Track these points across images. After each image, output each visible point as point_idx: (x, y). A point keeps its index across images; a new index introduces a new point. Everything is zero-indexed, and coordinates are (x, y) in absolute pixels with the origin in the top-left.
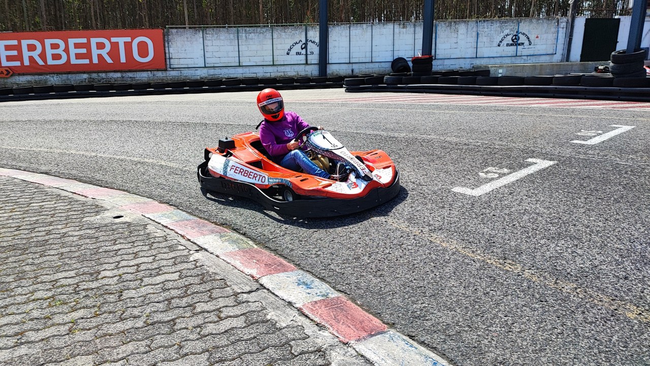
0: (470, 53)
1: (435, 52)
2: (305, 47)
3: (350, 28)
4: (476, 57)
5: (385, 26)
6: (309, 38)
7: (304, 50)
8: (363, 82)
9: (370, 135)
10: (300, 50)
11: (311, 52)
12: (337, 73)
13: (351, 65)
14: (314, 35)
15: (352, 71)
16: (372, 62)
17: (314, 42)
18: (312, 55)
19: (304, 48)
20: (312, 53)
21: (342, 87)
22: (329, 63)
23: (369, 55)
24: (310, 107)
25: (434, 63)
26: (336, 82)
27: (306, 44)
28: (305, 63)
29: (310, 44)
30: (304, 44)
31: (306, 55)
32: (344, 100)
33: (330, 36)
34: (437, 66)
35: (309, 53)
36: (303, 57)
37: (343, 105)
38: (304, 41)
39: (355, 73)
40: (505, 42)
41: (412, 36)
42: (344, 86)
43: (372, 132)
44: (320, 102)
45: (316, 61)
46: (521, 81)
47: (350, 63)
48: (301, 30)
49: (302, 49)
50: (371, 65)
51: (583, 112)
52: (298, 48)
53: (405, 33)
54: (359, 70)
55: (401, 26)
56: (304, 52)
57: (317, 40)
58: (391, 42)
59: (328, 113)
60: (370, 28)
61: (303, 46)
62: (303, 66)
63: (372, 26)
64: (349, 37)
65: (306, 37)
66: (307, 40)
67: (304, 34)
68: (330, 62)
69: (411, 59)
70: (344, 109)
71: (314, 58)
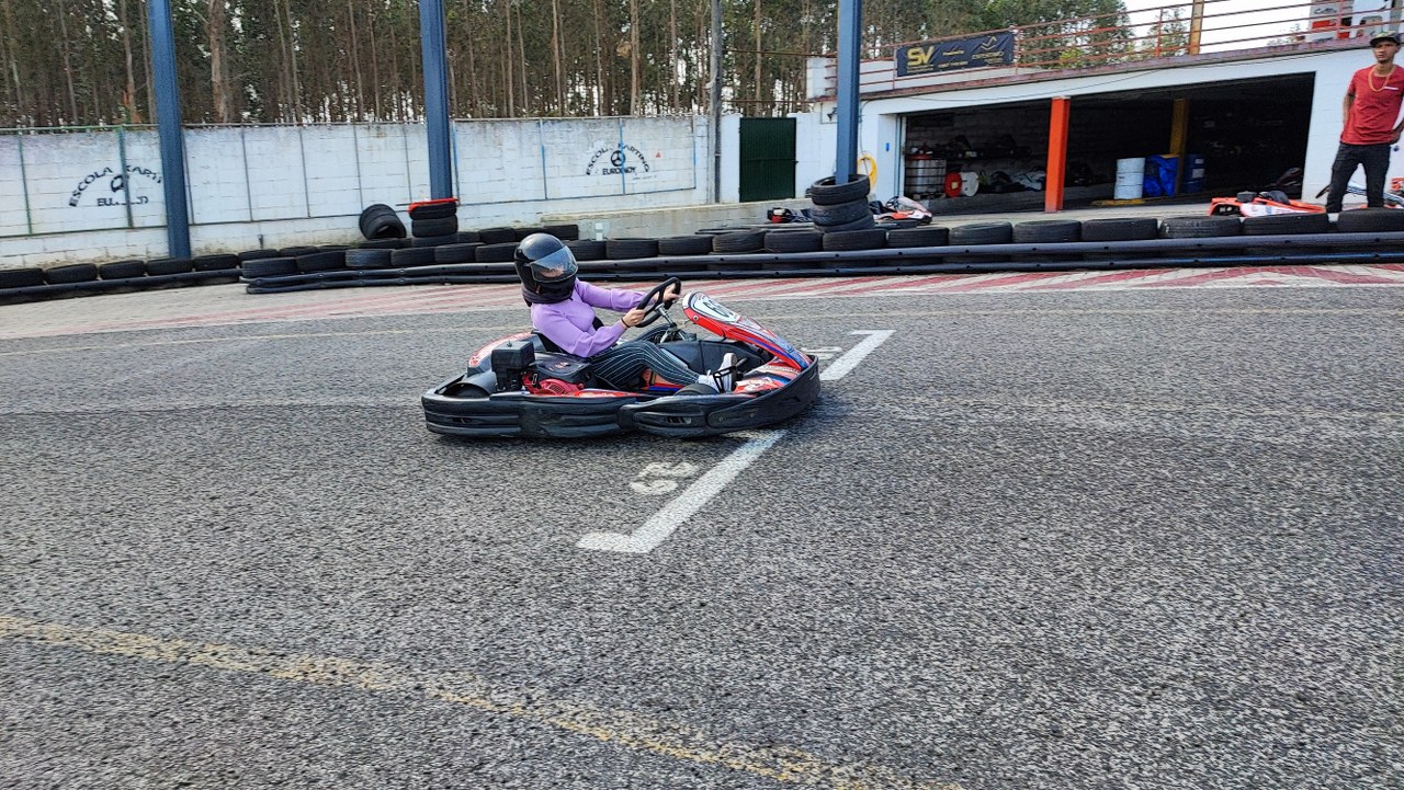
0: (533, 189)
1: (458, 189)
2: (122, 183)
3: (243, 137)
4: (546, 199)
5: (334, 133)
6: (132, 164)
7: (121, 193)
8: (293, 267)
9: (330, 407)
10: (108, 194)
11: (141, 198)
12: (220, 247)
13: (255, 225)
14: (145, 151)
15: (261, 240)
16: (309, 218)
17: (146, 172)
18: (144, 205)
19: (118, 188)
20: (144, 200)
21: (238, 281)
22: (194, 225)
23: (300, 200)
24: (146, 343)
25: (460, 213)
26: (221, 269)
27: (124, 177)
28: (127, 226)
29: (135, 180)
30: (120, 177)
31: (128, 204)
32: (247, 316)
33: (190, 155)
34: (468, 221)
35: (134, 199)
36: (120, 211)
37: (243, 330)
38: (118, 170)
39: (268, 246)
40: (599, 166)
41: (400, 155)
42: (242, 278)
43: (334, 401)
44: (174, 325)
45: (160, 220)
46: (653, 247)
47: (252, 221)
48: (106, 143)
49: (114, 190)
50: (308, 225)
51: (788, 306)
52: (101, 188)
53: (383, 147)
54: (280, 238)
55: (374, 132)
56: (119, 196)
57: (156, 166)
58: (352, 170)
59: (201, 357)
60: (297, 135)
61: (118, 183)
62: (123, 232)
63: (300, 132)
64: (242, 159)
65: (123, 160)
66: (126, 168)
67: (116, 150)
68: (197, 222)
69: (407, 208)
70: (250, 341)
71: (153, 211)
